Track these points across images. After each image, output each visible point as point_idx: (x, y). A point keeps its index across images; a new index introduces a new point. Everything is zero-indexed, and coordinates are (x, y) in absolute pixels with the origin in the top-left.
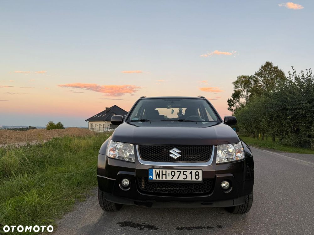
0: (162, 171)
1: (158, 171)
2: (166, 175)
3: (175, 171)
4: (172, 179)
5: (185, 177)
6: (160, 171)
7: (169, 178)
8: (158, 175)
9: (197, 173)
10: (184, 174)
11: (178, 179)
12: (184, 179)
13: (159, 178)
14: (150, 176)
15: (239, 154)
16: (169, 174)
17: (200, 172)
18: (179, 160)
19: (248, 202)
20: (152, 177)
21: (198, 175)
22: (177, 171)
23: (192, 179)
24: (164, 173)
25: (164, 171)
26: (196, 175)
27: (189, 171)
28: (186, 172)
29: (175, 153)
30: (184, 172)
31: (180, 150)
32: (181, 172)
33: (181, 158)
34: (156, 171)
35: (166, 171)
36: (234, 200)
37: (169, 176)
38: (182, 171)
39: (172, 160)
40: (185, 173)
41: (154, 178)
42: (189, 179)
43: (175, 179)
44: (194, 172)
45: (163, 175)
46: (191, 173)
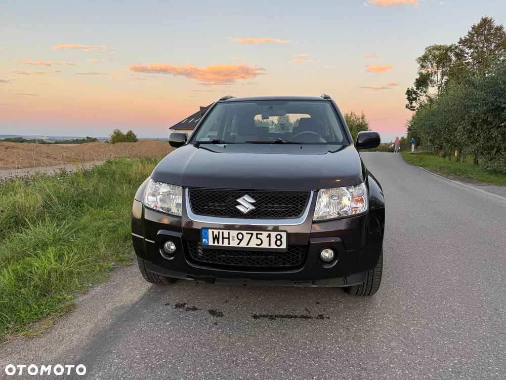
0: (223, 233)
1: (216, 232)
2: (229, 238)
3: (244, 232)
4: (238, 244)
5: (259, 242)
6: (219, 232)
7: (234, 243)
8: (216, 238)
9: (279, 237)
10: (257, 238)
11: (247, 245)
12: (257, 245)
13: (218, 243)
14: (204, 240)
15: (360, 205)
16: (233, 237)
17: (284, 235)
18: (251, 215)
19: (373, 279)
20: (208, 241)
21: (280, 240)
22: (247, 233)
23: (270, 245)
24: (226, 235)
25: (226, 232)
26: (277, 239)
27: (265, 234)
28: (261, 234)
29: (245, 204)
30: (257, 234)
31: (255, 199)
32: (252, 234)
33: (256, 212)
34: (213, 232)
35: (229, 233)
37: (233, 239)
38: (255, 233)
39: (240, 215)
40: (259, 236)
41: (211, 243)
42: (265, 245)
43: (243, 244)
44: (273, 234)
45: (224, 238)
46: (269, 236)
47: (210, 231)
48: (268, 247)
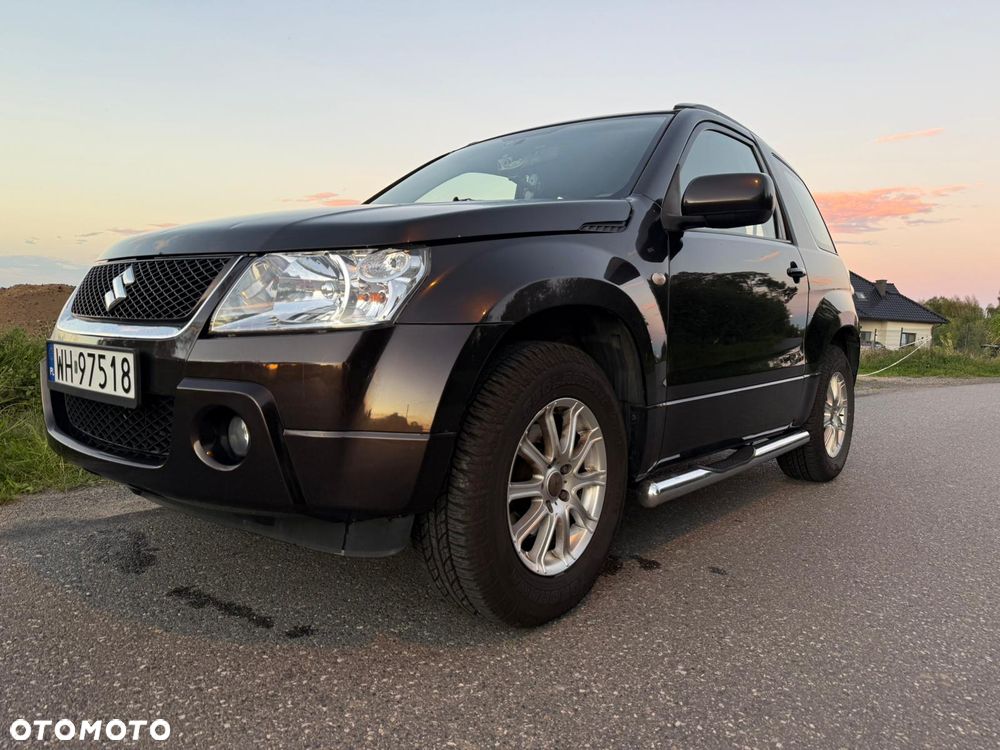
0: (65, 352)
2: (70, 366)
4: (80, 382)
5: (102, 378)
6: (62, 352)
7: (77, 379)
8: (60, 366)
9: (126, 367)
11: (90, 384)
12: (100, 385)
13: (62, 378)
16: (75, 364)
18: (116, 313)
20: (53, 371)
21: (127, 374)
22: (90, 355)
23: (115, 388)
26: (124, 373)
27: (110, 356)
28: (104, 357)
30: (100, 357)
31: (136, 277)
32: (94, 358)
33: (124, 306)
34: (57, 351)
35: (71, 352)
36: (347, 530)
38: (97, 353)
40: (102, 363)
41: (56, 380)
42: (109, 390)
43: (85, 386)
44: (119, 356)
45: (67, 366)
46: (113, 364)
48: (112, 393)
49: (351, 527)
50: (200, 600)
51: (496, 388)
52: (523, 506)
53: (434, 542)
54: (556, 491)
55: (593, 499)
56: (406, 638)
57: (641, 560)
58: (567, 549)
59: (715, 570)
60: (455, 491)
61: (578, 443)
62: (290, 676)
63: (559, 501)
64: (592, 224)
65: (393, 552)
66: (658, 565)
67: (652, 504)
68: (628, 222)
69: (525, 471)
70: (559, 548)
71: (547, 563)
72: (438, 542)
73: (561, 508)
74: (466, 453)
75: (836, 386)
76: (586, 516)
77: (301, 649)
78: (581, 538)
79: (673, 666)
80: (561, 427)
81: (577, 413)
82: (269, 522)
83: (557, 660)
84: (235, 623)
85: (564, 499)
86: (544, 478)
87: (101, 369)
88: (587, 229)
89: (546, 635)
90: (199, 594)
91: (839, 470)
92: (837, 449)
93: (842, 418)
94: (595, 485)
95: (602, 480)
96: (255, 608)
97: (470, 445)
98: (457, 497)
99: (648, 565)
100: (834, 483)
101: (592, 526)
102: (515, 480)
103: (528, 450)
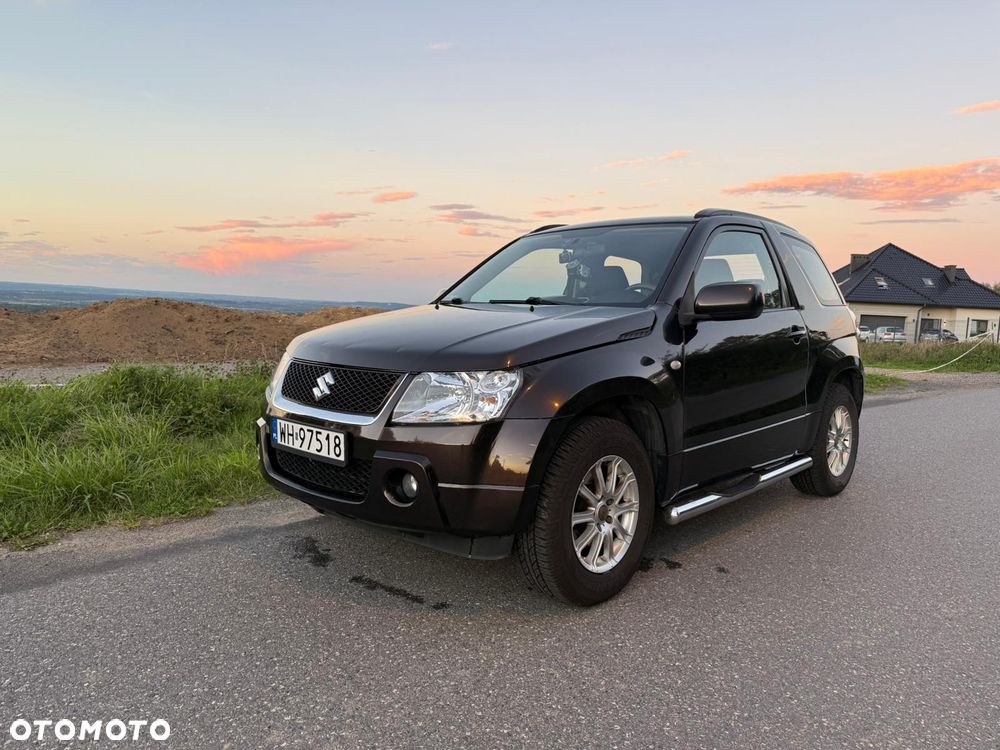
0: (288, 426)
1: (283, 424)
2: (292, 435)
3: (305, 428)
4: (301, 446)
5: (319, 446)
6: (285, 424)
7: (297, 444)
8: (283, 433)
9: (337, 441)
11: (308, 448)
12: (317, 450)
13: (284, 442)
14: (274, 435)
16: (296, 434)
17: (342, 436)
20: (277, 437)
21: (339, 446)
22: (308, 430)
23: (329, 453)
24: (291, 431)
25: (297, 427)
26: (336, 445)
27: (325, 433)
28: (320, 433)
29: (323, 385)
30: (317, 433)
31: (335, 379)
32: (312, 432)
33: (328, 399)
34: (280, 424)
35: (293, 427)
36: (472, 543)
37: (296, 438)
38: (315, 430)
39: (311, 401)
40: (319, 436)
41: (279, 442)
42: (324, 453)
43: (304, 448)
44: (332, 435)
45: (289, 434)
46: (328, 438)
47: (279, 421)
48: (327, 455)
49: (475, 540)
50: (372, 585)
51: (564, 454)
52: (581, 528)
53: (526, 551)
54: (604, 517)
55: (629, 522)
56: (508, 611)
57: (667, 562)
58: (612, 555)
59: (721, 570)
60: (540, 521)
61: (619, 483)
62: (443, 632)
63: (606, 523)
64: (626, 334)
65: (500, 558)
66: (679, 565)
67: (674, 523)
68: (653, 327)
69: (583, 505)
70: (606, 554)
71: (598, 565)
72: (529, 551)
73: (607, 528)
74: (547, 497)
75: (840, 418)
76: (624, 533)
77: (444, 617)
78: (621, 548)
79: (679, 632)
80: (606, 474)
81: (617, 465)
82: (420, 536)
83: (605, 626)
84: (400, 601)
85: (609, 523)
86: (595, 509)
87: (318, 440)
88: (623, 338)
89: (597, 612)
90: (370, 581)
91: (843, 487)
92: (842, 469)
93: (847, 443)
94: (631, 512)
95: (636, 508)
96: (408, 590)
97: (549, 492)
98: (541, 524)
99: (673, 565)
100: (838, 497)
101: (629, 540)
102: (576, 511)
103: (584, 491)
